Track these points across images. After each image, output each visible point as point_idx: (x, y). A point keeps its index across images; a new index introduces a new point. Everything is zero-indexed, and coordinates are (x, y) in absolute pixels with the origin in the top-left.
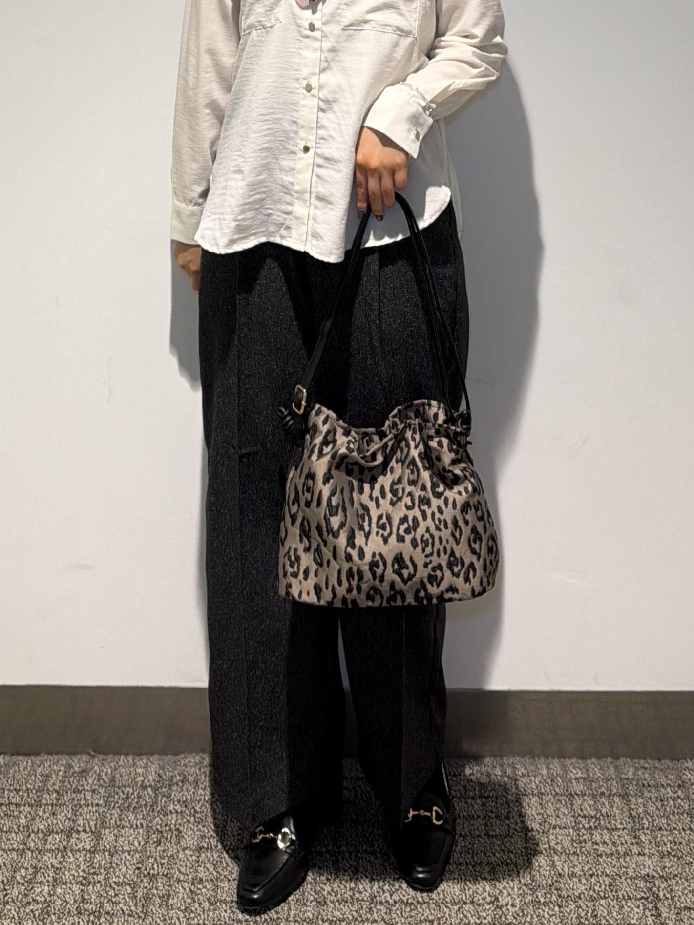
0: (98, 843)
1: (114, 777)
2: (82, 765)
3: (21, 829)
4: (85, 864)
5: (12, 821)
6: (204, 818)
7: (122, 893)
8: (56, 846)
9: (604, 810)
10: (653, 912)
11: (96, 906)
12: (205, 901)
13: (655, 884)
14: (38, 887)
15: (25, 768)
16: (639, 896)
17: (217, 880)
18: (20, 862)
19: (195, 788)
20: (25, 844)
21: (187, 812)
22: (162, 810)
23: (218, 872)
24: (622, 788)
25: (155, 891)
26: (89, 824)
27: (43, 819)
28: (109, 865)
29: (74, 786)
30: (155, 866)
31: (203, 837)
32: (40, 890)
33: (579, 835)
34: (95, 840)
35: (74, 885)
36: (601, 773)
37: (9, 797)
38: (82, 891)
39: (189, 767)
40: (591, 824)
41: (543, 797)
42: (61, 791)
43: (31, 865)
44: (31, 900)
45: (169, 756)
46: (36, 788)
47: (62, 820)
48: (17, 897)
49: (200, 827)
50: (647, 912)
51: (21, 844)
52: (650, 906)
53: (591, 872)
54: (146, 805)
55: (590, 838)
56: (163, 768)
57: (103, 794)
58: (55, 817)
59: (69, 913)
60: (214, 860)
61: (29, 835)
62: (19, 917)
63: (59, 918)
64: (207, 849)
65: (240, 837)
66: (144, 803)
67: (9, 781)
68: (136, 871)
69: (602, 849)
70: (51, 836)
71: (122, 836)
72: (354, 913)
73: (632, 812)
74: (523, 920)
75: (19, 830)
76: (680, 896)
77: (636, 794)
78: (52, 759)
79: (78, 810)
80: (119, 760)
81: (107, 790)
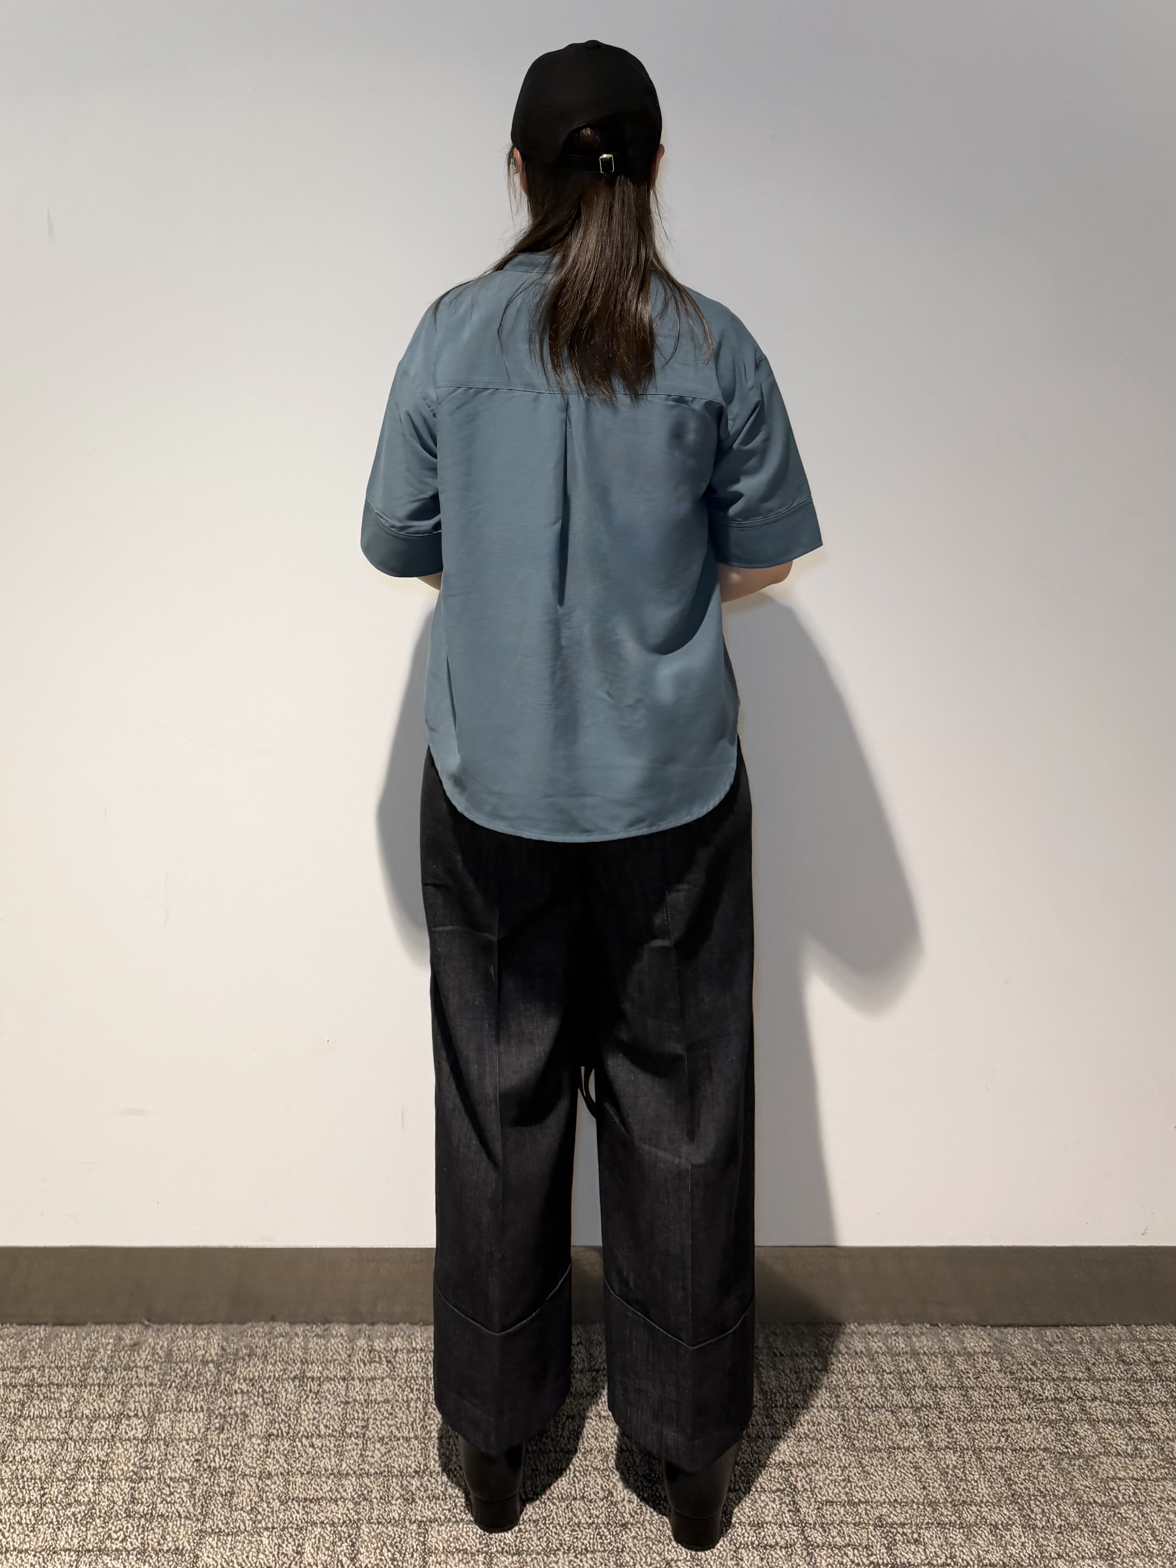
1: (171, 1350)
2: (135, 1336)
3: (63, 1415)
4: (137, 1456)
5: (52, 1405)
6: (274, 1399)
7: (179, 1491)
8: (103, 1434)
10: (791, 1507)
11: (148, 1507)
12: (274, 1500)
13: (791, 1473)
14: (81, 1485)
15: (69, 1341)
16: (774, 1488)
17: (288, 1473)
18: (60, 1454)
19: (263, 1363)
22: (226, 1390)
23: (288, 1464)
25: (217, 1489)
26: (141, 1407)
27: (88, 1402)
28: (163, 1457)
29: (125, 1362)
30: (217, 1459)
31: (272, 1422)
32: (83, 1488)
34: (148, 1426)
35: (124, 1482)
37: (49, 1376)
38: (132, 1488)
42: (109, 1368)
43: (74, 1458)
44: (73, 1501)
45: (234, 1326)
46: (81, 1364)
47: (110, 1404)
48: (57, 1497)
49: (269, 1409)
51: (62, 1433)
52: (787, 1500)
54: (207, 1384)
56: (227, 1340)
57: (158, 1371)
58: (102, 1399)
59: (117, 1516)
60: (285, 1449)
61: (72, 1422)
62: (58, 1521)
64: (277, 1436)
65: (315, 1422)
66: (205, 1381)
67: (50, 1357)
68: (195, 1464)
70: (98, 1422)
71: (179, 1422)
73: (762, 1386)
74: (642, 1518)
75: (60, 1416)
76: (821, 1488)
78: (100, 1330)
79: (129, 1391)
80: (177, 1330)
81: (163, 1367)
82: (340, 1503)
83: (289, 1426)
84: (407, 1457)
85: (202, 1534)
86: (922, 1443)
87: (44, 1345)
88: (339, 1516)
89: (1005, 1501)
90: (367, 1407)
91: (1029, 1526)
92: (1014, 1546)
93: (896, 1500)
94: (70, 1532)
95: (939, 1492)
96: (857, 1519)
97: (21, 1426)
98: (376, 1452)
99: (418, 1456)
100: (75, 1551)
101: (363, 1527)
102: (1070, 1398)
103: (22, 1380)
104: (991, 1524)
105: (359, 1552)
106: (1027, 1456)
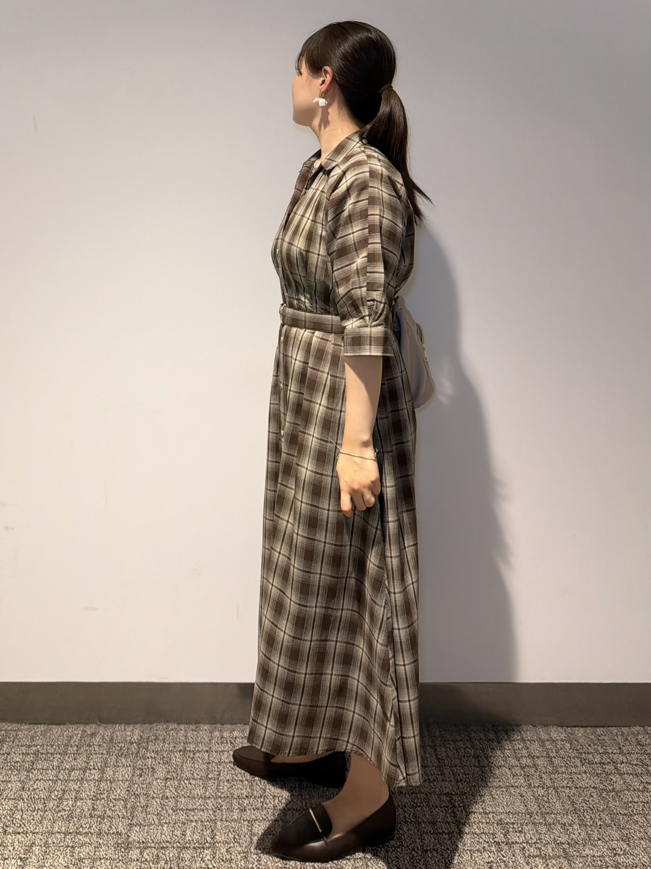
0: (103, 776)
1: (112, 737)
2: (93, 730)
3: (55, 768)
4: (95, 788)
5: (49, 763)
6: (169, 761)
7: (118, 805)
8: (77, 777)
10: (452, 815)
11: (102, 812)
12: (170, 810)
15: (56, 733)
16: (442, 805)
17: (177, 797)
18: (54, 787)
20: (57, 777)
22: (143, 756)
23: (177, 792)
25: (138, 804)
26: (97, 765)
27: (68, 762)
28: (109, 789)
29: (87, 743)
30: (139, 790)
31: (168, 772)
32: (66, 803)
34: (101, 774)
35: (88, 800)
37: (47, 750)
38: (93, 803)
42: (79, 746)
43: (61, 789)
44: (61, 809)
45: (147, 725)
46: (64, 744)
47: (80, 762)
48: (53, 807)
50: (448, 814)
51: (55, 777)
53: (412, 791)
54: (132, 754)
56: (143, 732)
57: (106, 747)
58: (75, 760)
59: (85, 816)
60: (175, 785)
61: (60, 771)
62: (53, 819)
63: (78, 819)
64: (171, 779)
65: (192, 772)
67: (47, 740)
68: (127, 792)
70: (74, 772)
71: (118, 771)
72: (263, 816)
75: (53, 768)
78: (74, 727)
79: (90, 757)
80: (116, 727)
81: (108, 745)
82: (205, 811)
83: (177, 774)
84: (241, 789)
85: (131, 825)
86: (525, 784)
87: (44, 734)
88: (205, 817)
89: (570, 813)
90: (220, 765)
91: (582, 824)
92: (574, 834)
93: (510, 812)
94: (60, 824)
95: (534, 808)
96: (488, 821)
97: (32, 773)
98: (225, 787)
99: (248, 789)
100: (63, 833)
101: (218, 823)
102: (608, 762)
103: (32, 751)
104: (562, 824)
105: (216, 834)
106: (583, 791)
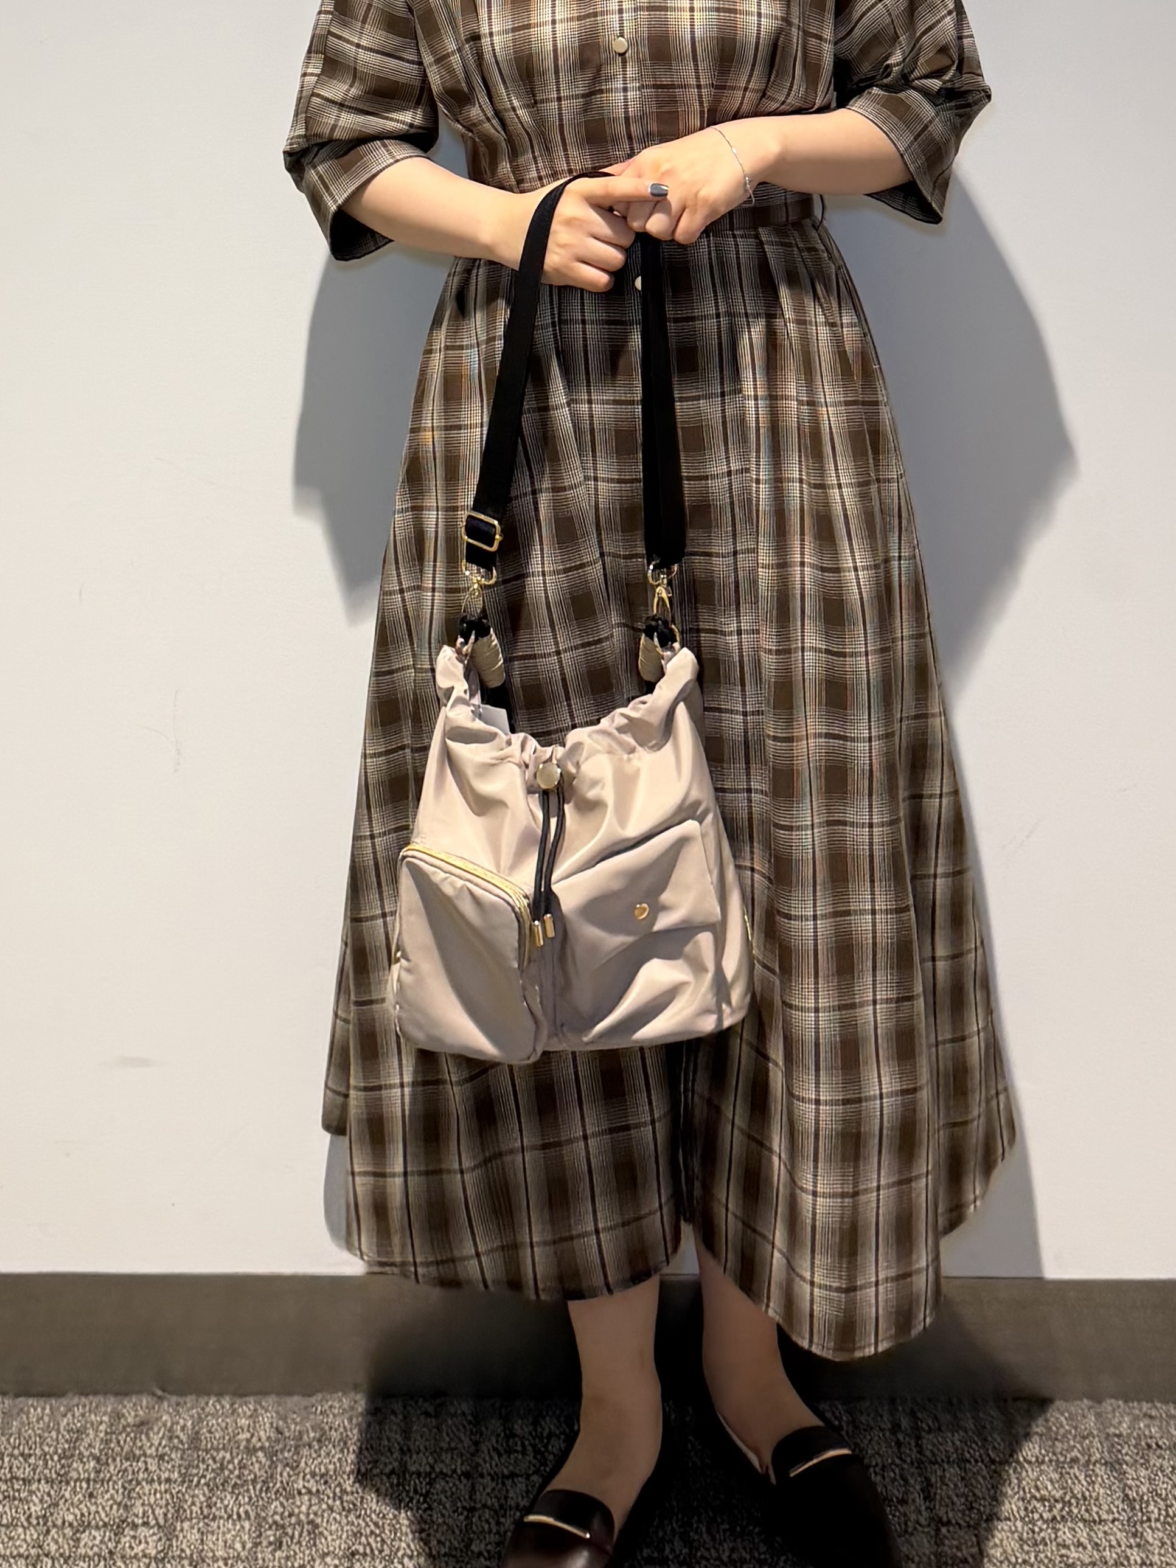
0: (171, 1546)
2: (141, 1413)
3: (34, 1522)
5: (17, 1508)
8: (96, 1549)
9: (1077, 1489)
15: (39, 1419)
19: (342, 1451)
21: (328, 1491)
22: (285, 1489)
24: (1109, 1452)
26: (153, 1512)
27: (72, 1504)
29: (126, 1448)
31: (357, 1534)
33: (1033, 1532)
34: (164, 1540)
36: (1071, 1426)
39: (331, 1416)
40: (1055, 1512)
41: (968, 1466)
42: (103, 1457)
45: (296, 1398)
49: (352, 1517)
55: (1053, 1536)
56: (284, 1418)
57: (178, 1462)
58: (93, 1500)
66: (252, 1476)
69: (1076, 1555)
73: (1127, 1491)
77: (1136, 1461)
78: (87, 1403)
79: (134, 1489)
81: (185, 1456)
